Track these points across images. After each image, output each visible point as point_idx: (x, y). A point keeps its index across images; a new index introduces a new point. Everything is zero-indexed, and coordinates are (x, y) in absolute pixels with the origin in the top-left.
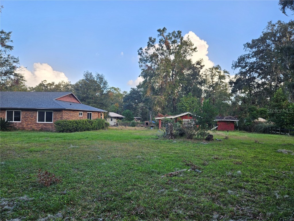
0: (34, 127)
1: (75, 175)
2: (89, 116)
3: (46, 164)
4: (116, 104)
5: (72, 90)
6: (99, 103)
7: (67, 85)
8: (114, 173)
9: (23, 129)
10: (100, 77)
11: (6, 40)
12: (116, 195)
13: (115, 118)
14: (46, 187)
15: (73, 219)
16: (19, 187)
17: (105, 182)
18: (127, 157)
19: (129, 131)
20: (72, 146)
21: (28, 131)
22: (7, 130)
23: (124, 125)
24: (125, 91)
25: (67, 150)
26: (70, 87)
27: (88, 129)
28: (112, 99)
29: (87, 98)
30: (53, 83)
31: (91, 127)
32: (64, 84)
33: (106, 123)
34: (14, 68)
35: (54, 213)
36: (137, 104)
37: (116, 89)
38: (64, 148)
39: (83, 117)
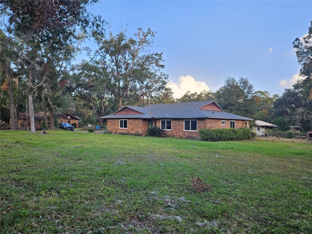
0: (181, 134)
1: (225, 186)
2: (232, 125)
3: (196, 170)
4: (263, 111)
5: (213, 98)
6: (242, 110)
7: (209, 94)
8: (271, 192)
9: (173, 136)
10: (244, 81)
11: (159, 61)
12: (278, 220)
13: (262, 127)
14: (199, 193)
15: (229, 232)
16: (177, 188)
17: (261, 200)
18: (286, 176)
19: (284, 144)
20: (217, 156)
21: (177, 138)
22: (162, 137)
23: (275, 136)
24: (276, 95)
25: (213, 159)
26: (211, 95)
27: (232, 139)
28: (258, 105)
29: (230, 104)
30: (196, 93)
31: (235, 137)
32: (205, 93)
33: (252, 133)
34: (164, 83)
35: (209, 220)
36: (294, 109)
37: (263, 93)
38: (209, 156)
39: (226, 126)
